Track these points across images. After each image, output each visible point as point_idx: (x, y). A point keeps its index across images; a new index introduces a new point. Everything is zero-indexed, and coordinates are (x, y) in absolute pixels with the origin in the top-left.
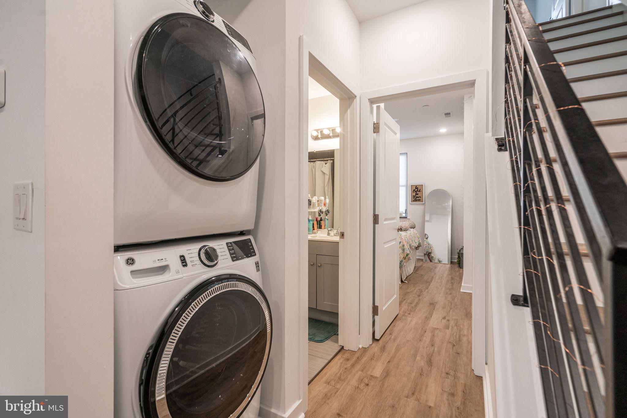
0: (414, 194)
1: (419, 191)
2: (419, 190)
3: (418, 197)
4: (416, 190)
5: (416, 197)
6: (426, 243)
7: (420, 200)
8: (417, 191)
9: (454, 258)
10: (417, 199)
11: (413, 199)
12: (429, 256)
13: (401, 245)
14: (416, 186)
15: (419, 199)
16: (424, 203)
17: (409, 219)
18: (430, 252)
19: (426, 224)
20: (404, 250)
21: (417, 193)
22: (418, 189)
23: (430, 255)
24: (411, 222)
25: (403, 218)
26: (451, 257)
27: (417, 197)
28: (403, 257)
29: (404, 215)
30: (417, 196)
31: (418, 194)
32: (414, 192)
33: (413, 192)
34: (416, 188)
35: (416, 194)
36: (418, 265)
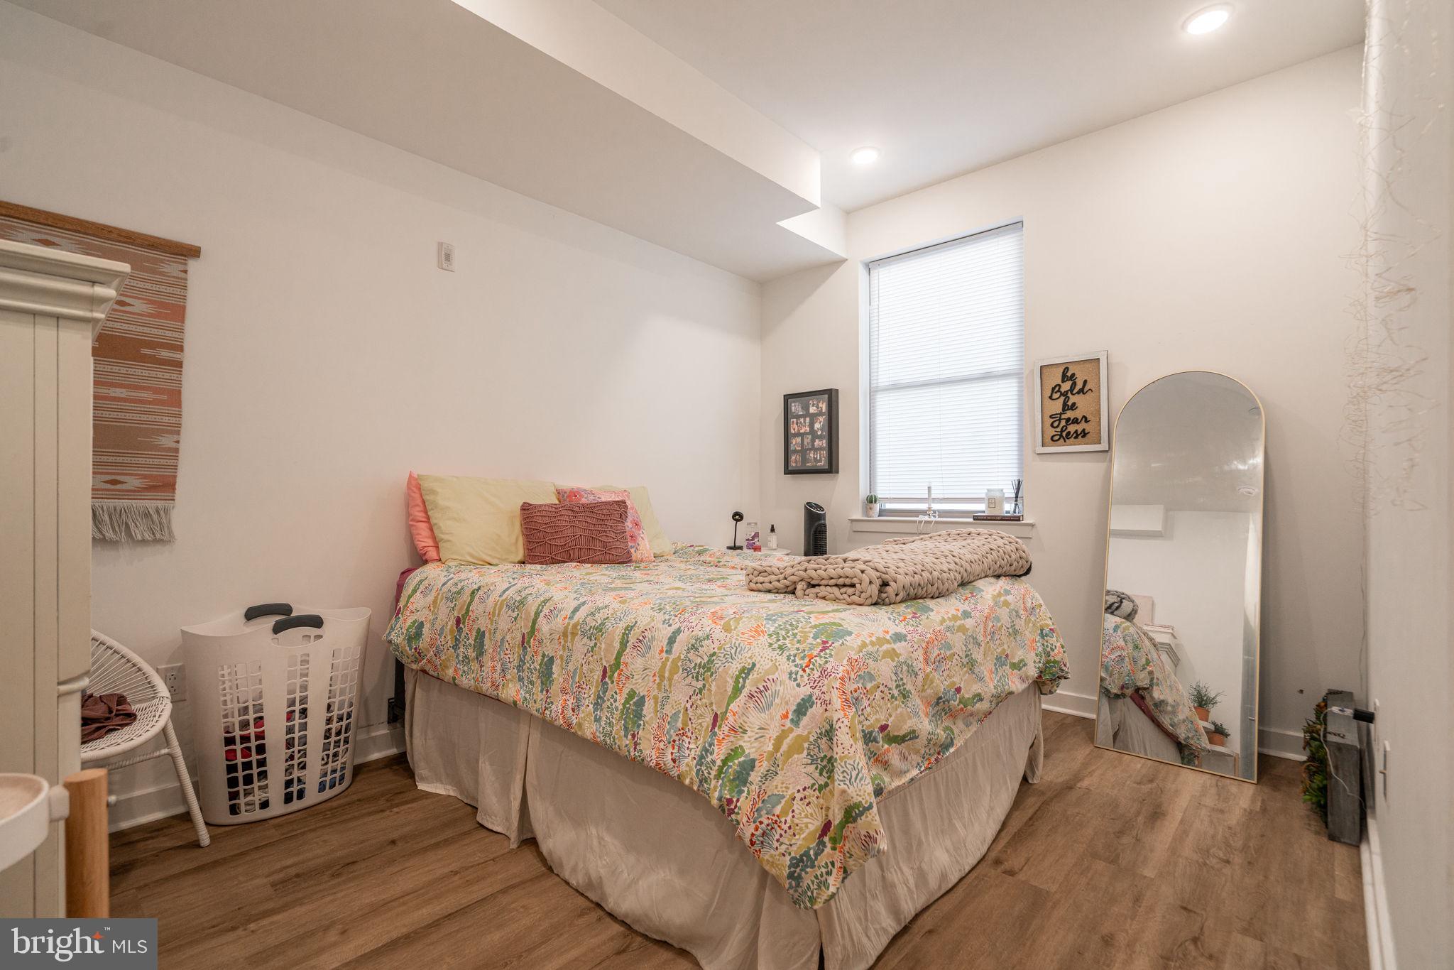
0: (1057, 407)
1: (1082, 391)
2: (1079, 386)
3: (1076, 421)
4: (1066, 386)
5: (1063, 423)
6: (1122, 643)
7: (1084, 434)
8: (1071, 390)
9: (1285, 742)
10: (1072, 428)
11: (1052, 432)
12: (1143, 698)
13: (809, 725)
14: (1067, 369)
15: (1079, 427)
16: (1104, 446)
17: (1032, 525)
18: (1140, 684)
19: (1114, 545)
20: (827, 766)
21: (1073, 399)
22: (1074, 384)
23: (1147, 697)
24: (1000, 542)
25: (1003, 519)
26: (1261, 733)
27: (1068, 420)
28: (815, 825)
29: (1008, 507)
30: (1070, 414)
31: (1073, 407)
32: (1055, 396)
33: (1050, 398)
34: (1065, 378)
35: (1065, 404)
36: (1048, 778)
